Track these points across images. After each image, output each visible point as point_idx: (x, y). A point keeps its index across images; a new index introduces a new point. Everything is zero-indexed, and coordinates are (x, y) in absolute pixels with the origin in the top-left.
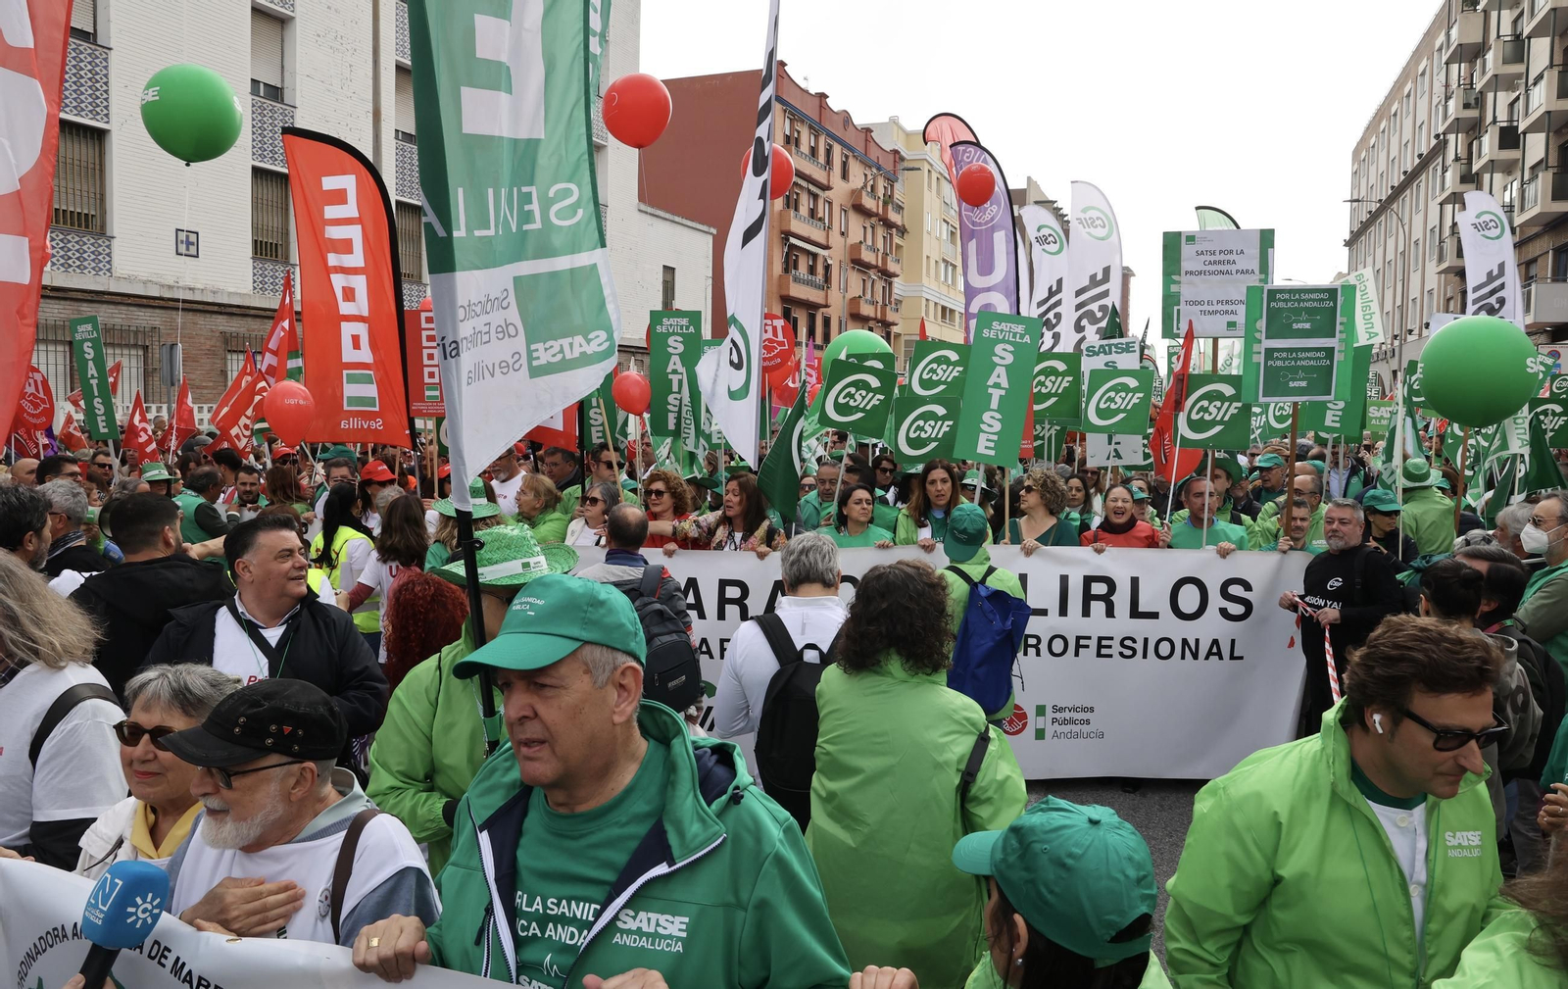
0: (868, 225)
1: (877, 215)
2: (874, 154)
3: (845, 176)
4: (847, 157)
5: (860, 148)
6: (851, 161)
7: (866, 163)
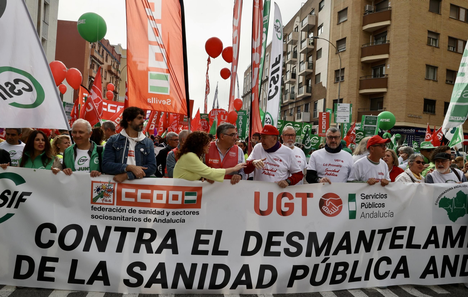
0: (111, 77)
1: (114, 74)
2: (114, 55)
3: (107, 61)
4: (107, 55)
5: (111, 52)
6: (108, 55)
7: (113, 57)
